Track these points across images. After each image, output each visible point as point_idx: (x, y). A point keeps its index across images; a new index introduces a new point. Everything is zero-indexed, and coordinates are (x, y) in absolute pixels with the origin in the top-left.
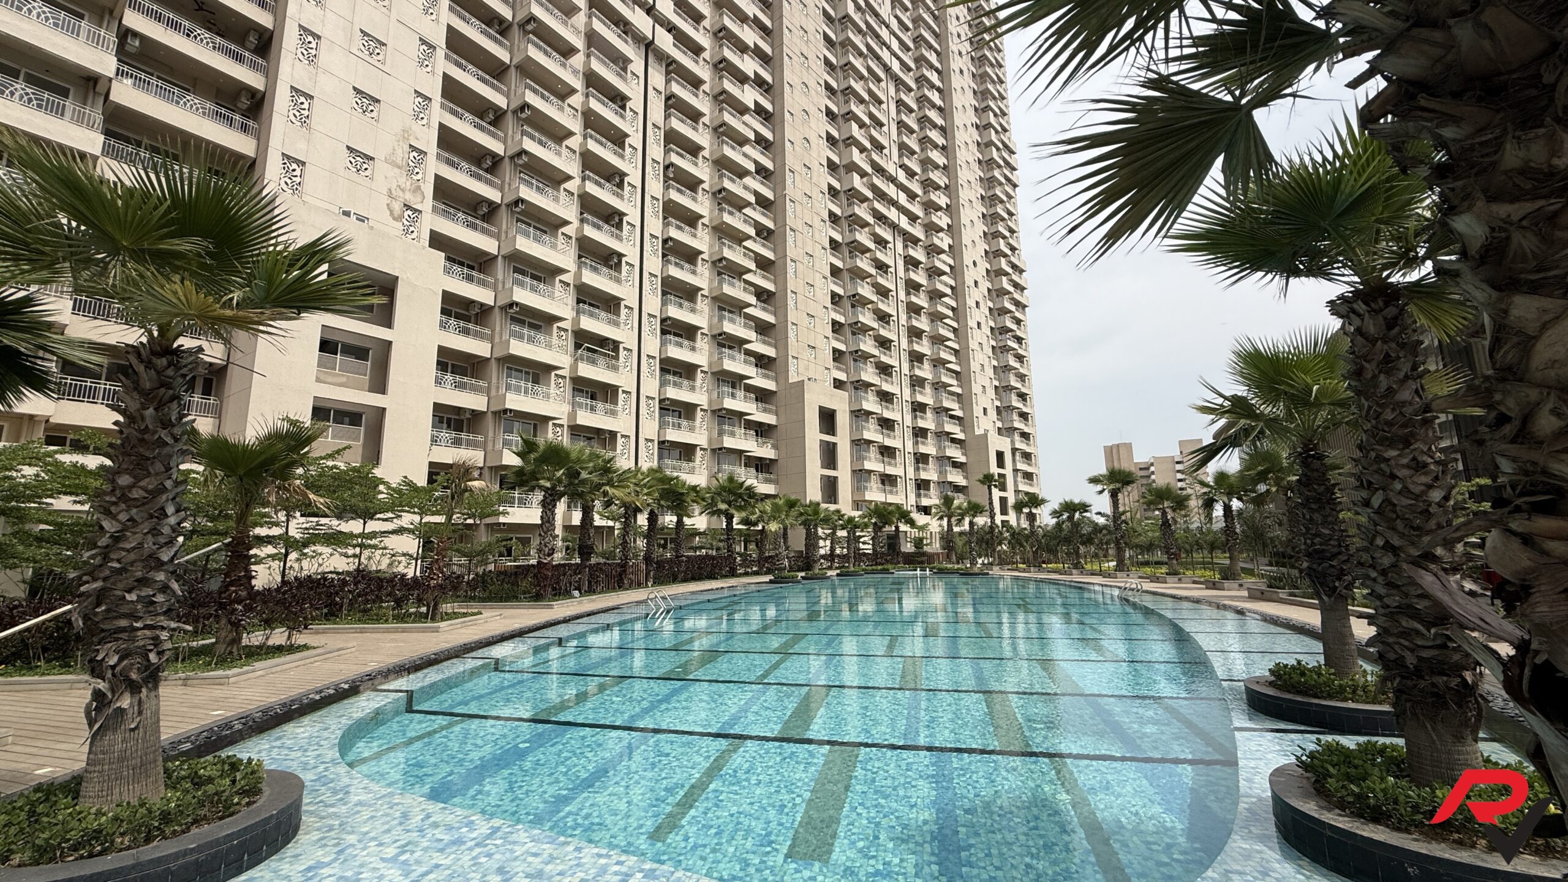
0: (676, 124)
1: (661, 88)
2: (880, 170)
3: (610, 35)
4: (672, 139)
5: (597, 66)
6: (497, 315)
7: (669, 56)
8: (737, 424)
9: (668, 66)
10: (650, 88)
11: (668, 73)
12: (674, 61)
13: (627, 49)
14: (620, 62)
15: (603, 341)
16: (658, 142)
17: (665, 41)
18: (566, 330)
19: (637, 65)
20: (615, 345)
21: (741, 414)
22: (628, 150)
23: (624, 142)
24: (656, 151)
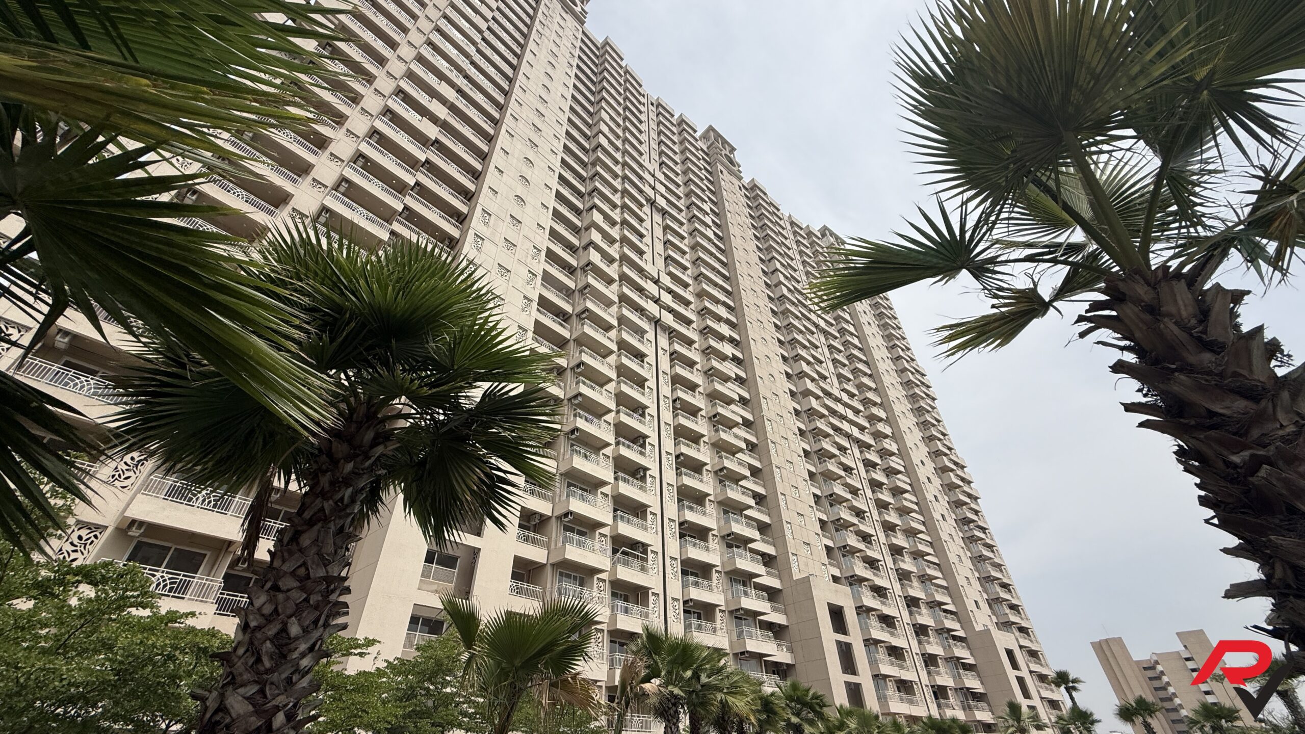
0: (679, 370)
1: (667, 348)
2: (828, 394)
3: (634, 317)
4: (676, 380)
5: (625, 336)
6: (553, 524)
7: (670, 327)
8: (753, 625)
9: (670, 334)
10: (659, 349)
11: (670, 338)
12: (675, 330)
13: (644, 324)
14: (641, 332)
15: (635, 545)
16: (667, 383)
17: (668, 319)
18: (605, 536)
19: (650, 335)
20: (644, 547)
21: (756, 614)
22: (647, 390)
23: (644, 385)
24: (666, 390)
